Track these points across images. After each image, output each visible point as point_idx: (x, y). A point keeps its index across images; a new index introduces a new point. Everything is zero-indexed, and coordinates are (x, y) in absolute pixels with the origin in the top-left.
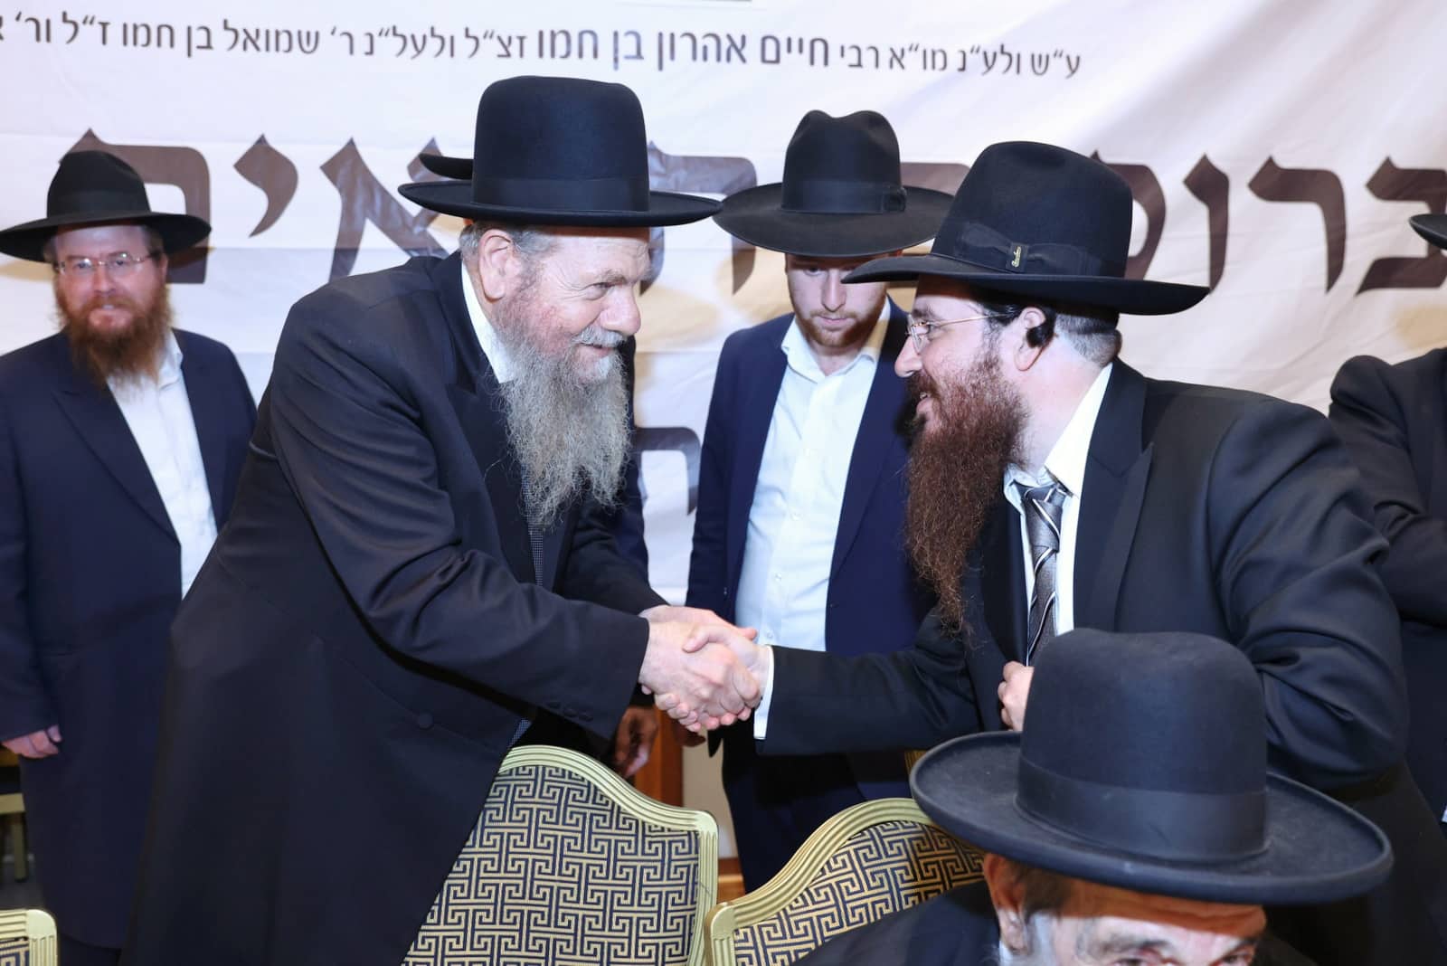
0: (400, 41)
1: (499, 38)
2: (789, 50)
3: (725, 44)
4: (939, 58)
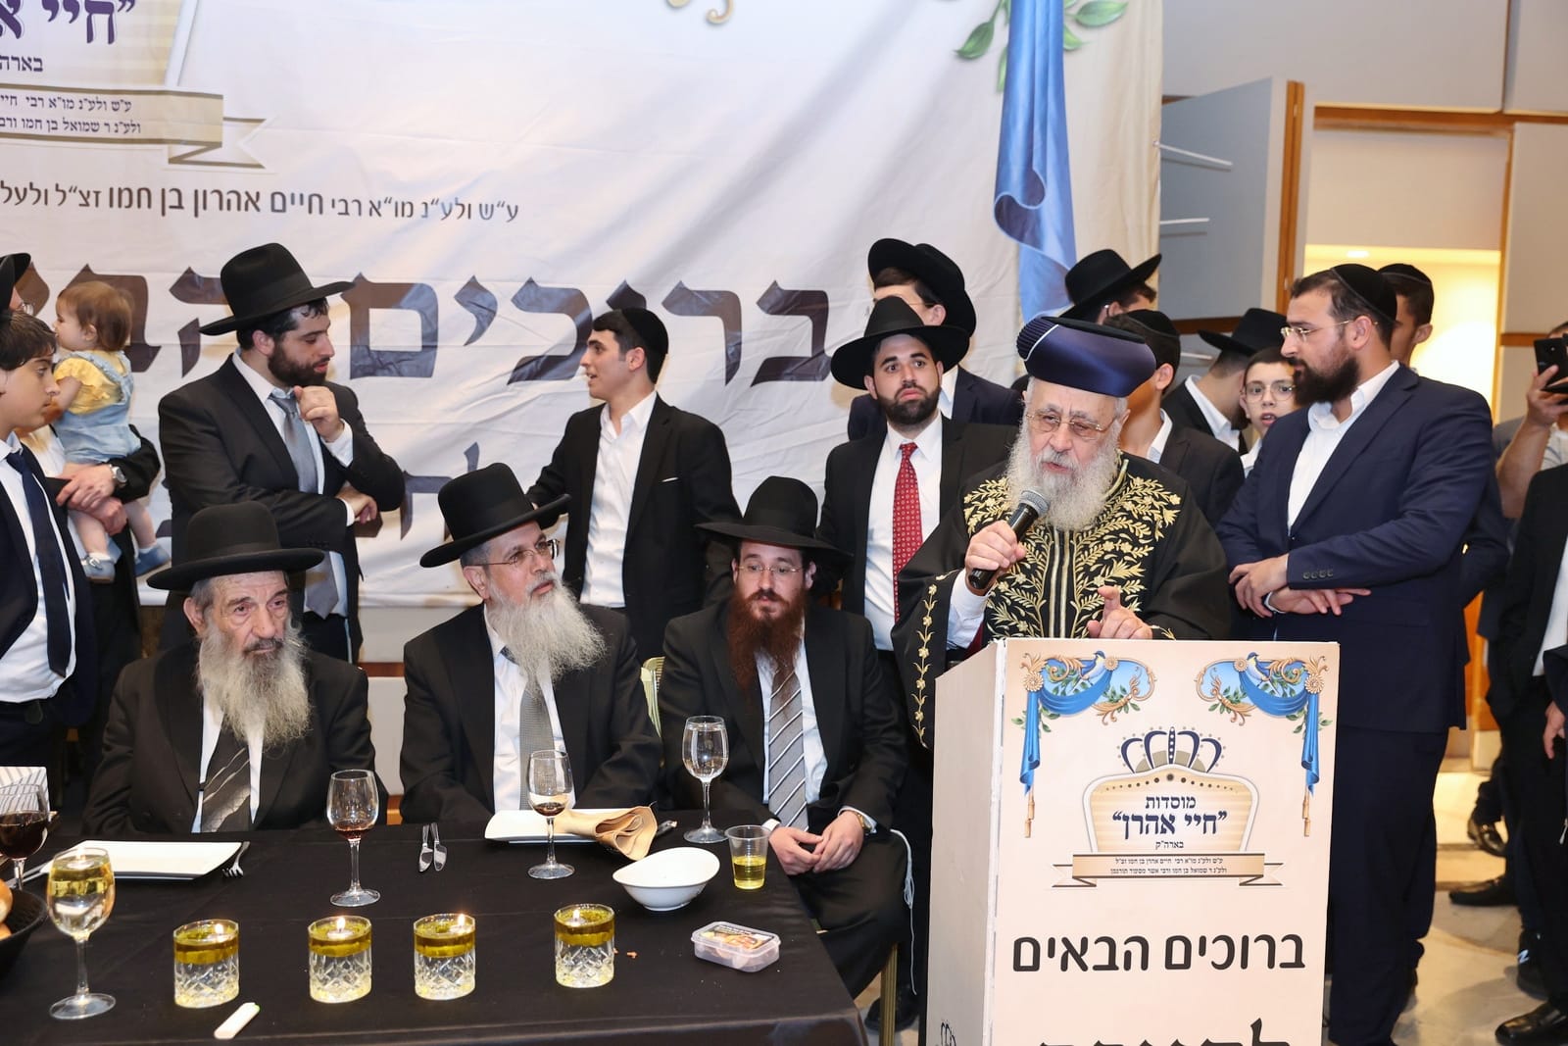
0: (7, 191)
1: (81, 192)
2: (293, 203)
3: (244, 198)
4: (407, 208)
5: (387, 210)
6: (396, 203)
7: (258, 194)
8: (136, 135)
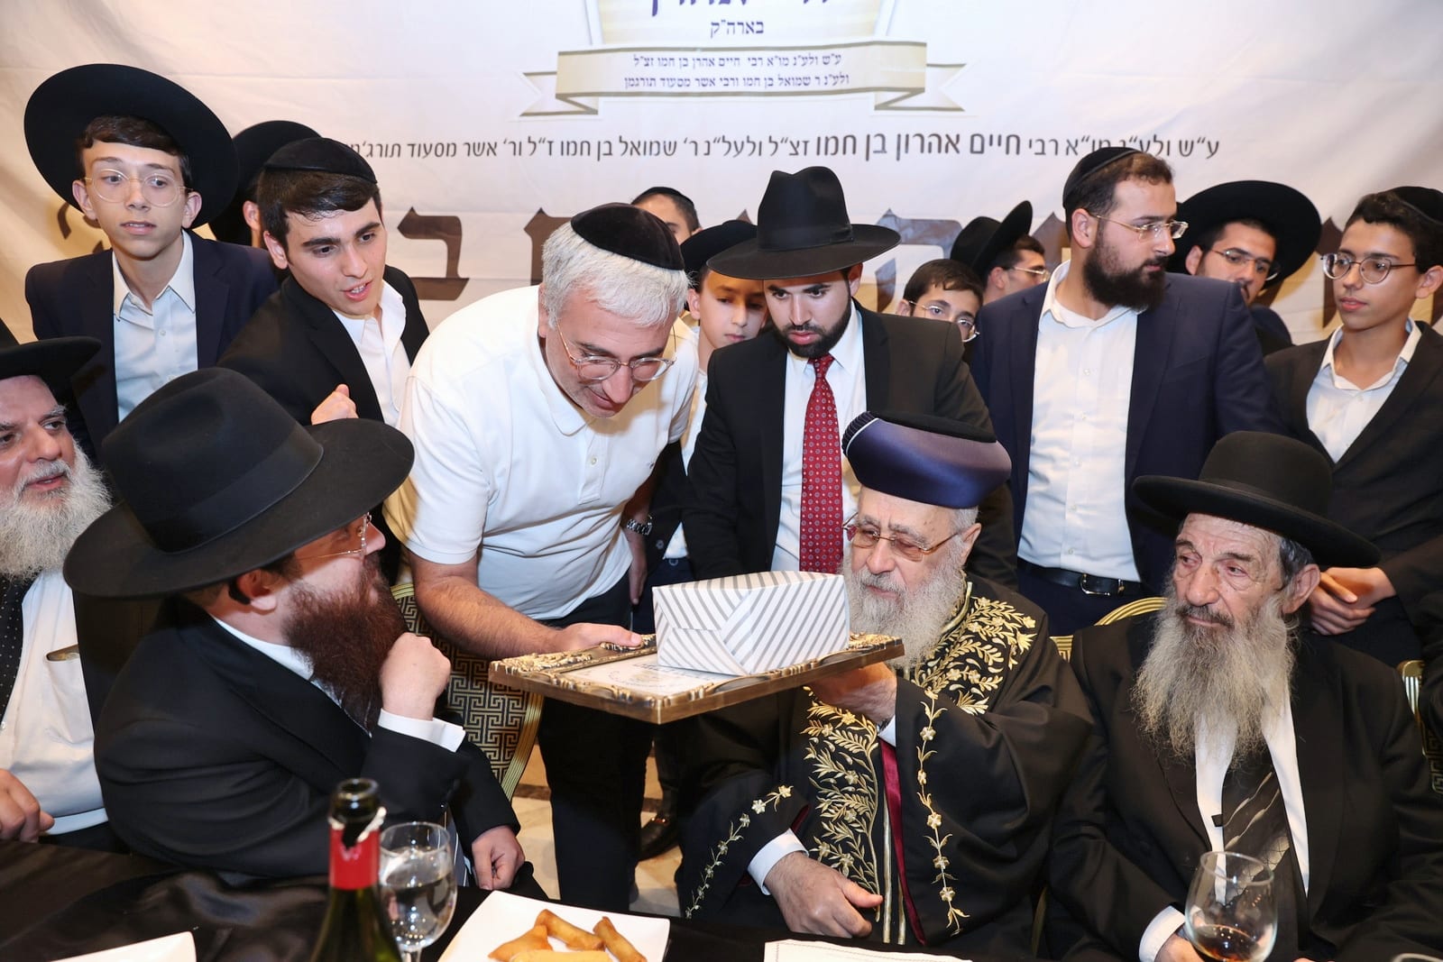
0: (727, 145)
1: (791, 143)
2: (991, 144)
3: (945, 141)
6: (1094, 142)
7: (958, 137)
8: (845, 86)
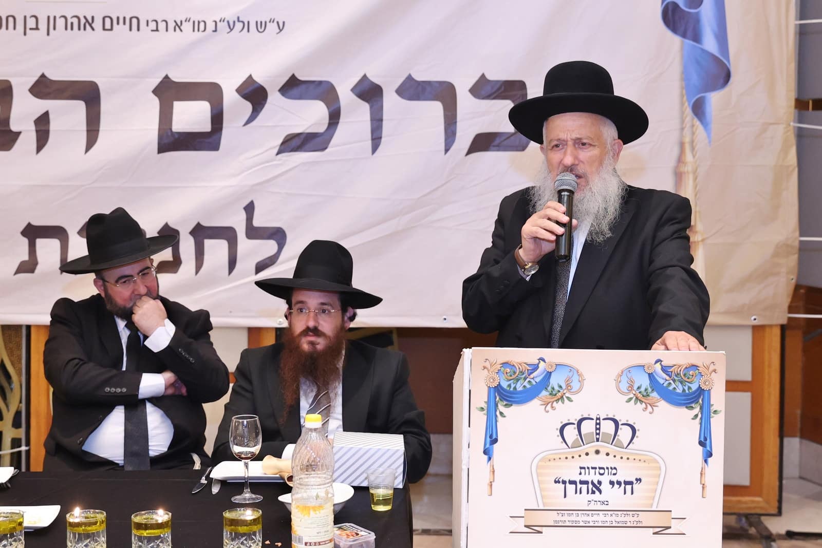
2: (118, 23)
3: (83, 21)
4: (202, 25)
5: (187, 27)
6: (194, 22)
7: (93, 18)
